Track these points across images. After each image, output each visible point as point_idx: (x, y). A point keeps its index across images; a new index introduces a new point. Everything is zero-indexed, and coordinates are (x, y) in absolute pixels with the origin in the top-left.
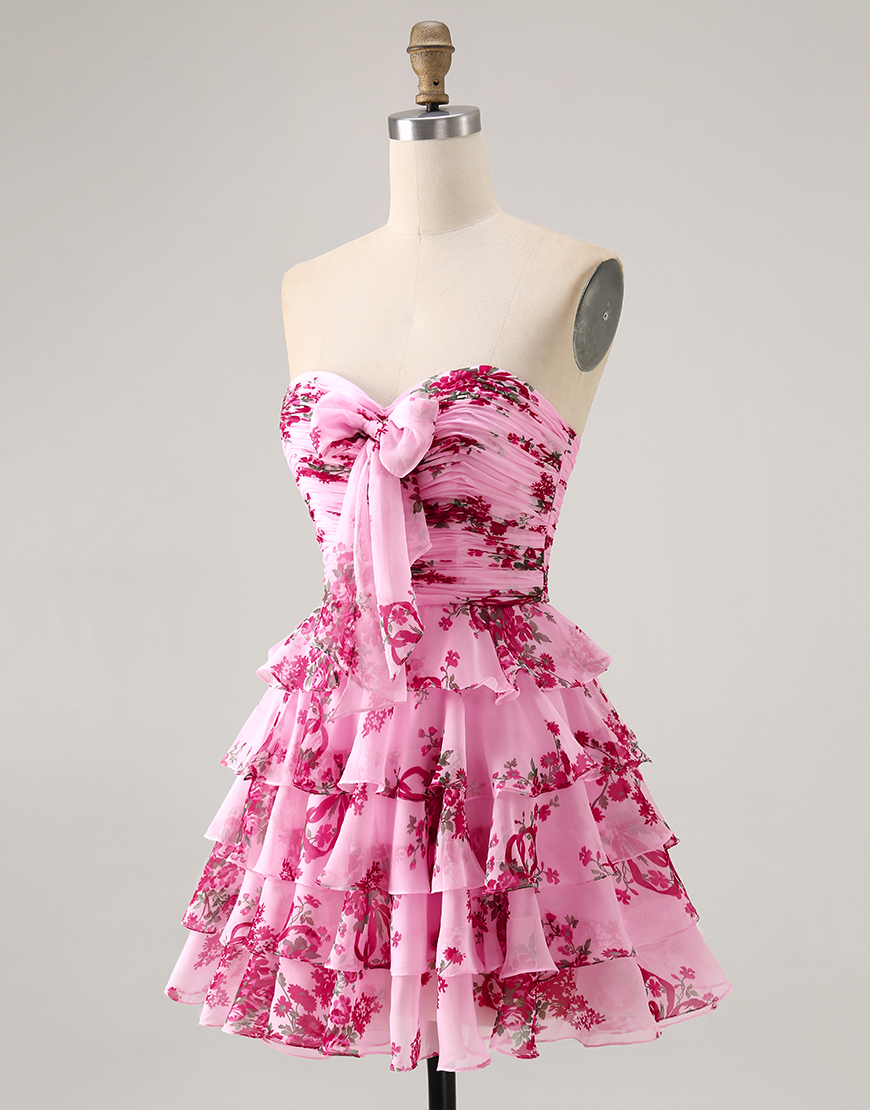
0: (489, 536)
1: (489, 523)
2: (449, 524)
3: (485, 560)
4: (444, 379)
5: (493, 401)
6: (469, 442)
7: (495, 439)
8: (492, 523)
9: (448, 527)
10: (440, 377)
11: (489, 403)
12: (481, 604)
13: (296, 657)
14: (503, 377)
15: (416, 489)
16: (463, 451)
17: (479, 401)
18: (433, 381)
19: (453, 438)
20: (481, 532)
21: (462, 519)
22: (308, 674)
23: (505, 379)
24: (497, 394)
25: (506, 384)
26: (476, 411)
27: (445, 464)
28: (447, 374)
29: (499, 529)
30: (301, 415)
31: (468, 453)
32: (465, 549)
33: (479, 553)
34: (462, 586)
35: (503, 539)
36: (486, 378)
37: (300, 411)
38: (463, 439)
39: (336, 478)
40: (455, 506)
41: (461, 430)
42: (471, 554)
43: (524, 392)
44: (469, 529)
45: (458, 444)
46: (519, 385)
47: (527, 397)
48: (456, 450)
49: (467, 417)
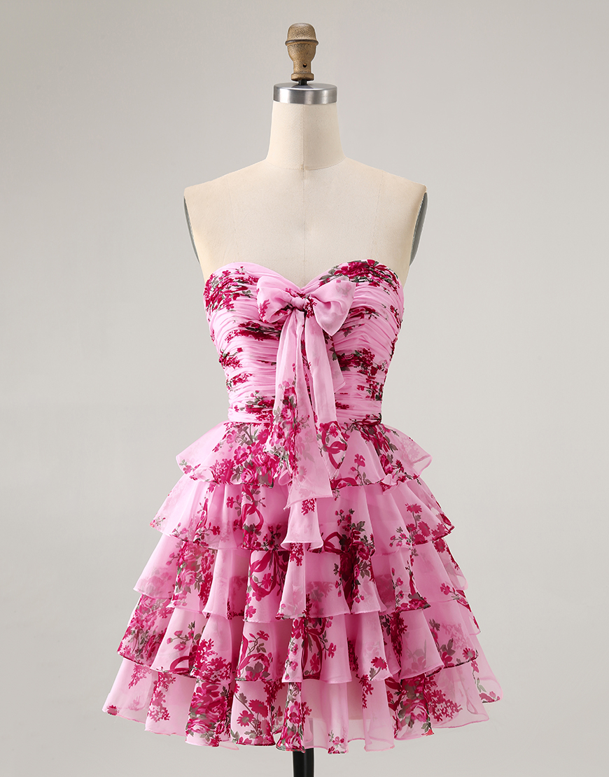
0: (369, 377)
1: (370, 368)
2: (350, 368)
3: (365, 393)
4: (345, 268)
5: (380, 284)
6: (371, 311)
7: (384, 309)
8: (372, 367)
9: (349, 370)
10: (341, 267)
11: (379, 285)
12: (361, 424)
13: (223, 460)
14: (382, 268)
15: (333, 344)
16: (366, 317)
17: (374, 284)
18: (336, 270)
19: (360, 309)
20: (366, 373)
21: (358, 364)
22: (235, 472)
23: (384, 270)
24: (381, 279)
25: (386, 273)
26: (373, 289)
27: (354, 326)
28: (346, 264)
29: (374, 371)
30: (240, 292)
31: (369, 318)
32: (355, 385)
33: (362, 388)
34: (352, 411)
35: (374, 378)
36: (374, 268)
37: (240, 289)
38: (367, 309)
39: (268, 337)
40: (355, 355)
41: (365, 303)
42: (358, 389)
43: (394, 279)
44: (360, 372)
45: (364, 312)
46: (392, 274)
47: (396, 281)
48: (362, 316)
49: (368, 294)
